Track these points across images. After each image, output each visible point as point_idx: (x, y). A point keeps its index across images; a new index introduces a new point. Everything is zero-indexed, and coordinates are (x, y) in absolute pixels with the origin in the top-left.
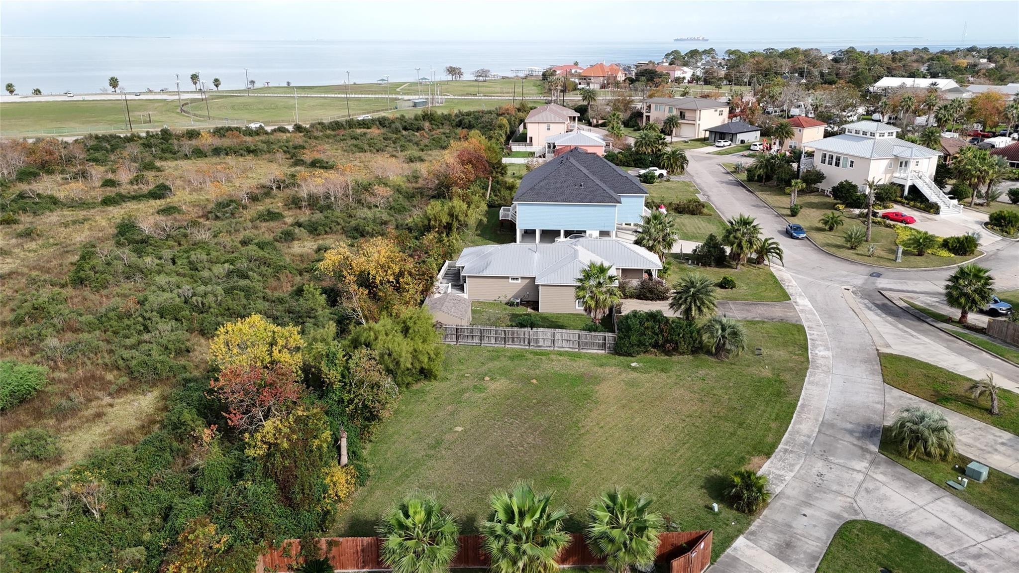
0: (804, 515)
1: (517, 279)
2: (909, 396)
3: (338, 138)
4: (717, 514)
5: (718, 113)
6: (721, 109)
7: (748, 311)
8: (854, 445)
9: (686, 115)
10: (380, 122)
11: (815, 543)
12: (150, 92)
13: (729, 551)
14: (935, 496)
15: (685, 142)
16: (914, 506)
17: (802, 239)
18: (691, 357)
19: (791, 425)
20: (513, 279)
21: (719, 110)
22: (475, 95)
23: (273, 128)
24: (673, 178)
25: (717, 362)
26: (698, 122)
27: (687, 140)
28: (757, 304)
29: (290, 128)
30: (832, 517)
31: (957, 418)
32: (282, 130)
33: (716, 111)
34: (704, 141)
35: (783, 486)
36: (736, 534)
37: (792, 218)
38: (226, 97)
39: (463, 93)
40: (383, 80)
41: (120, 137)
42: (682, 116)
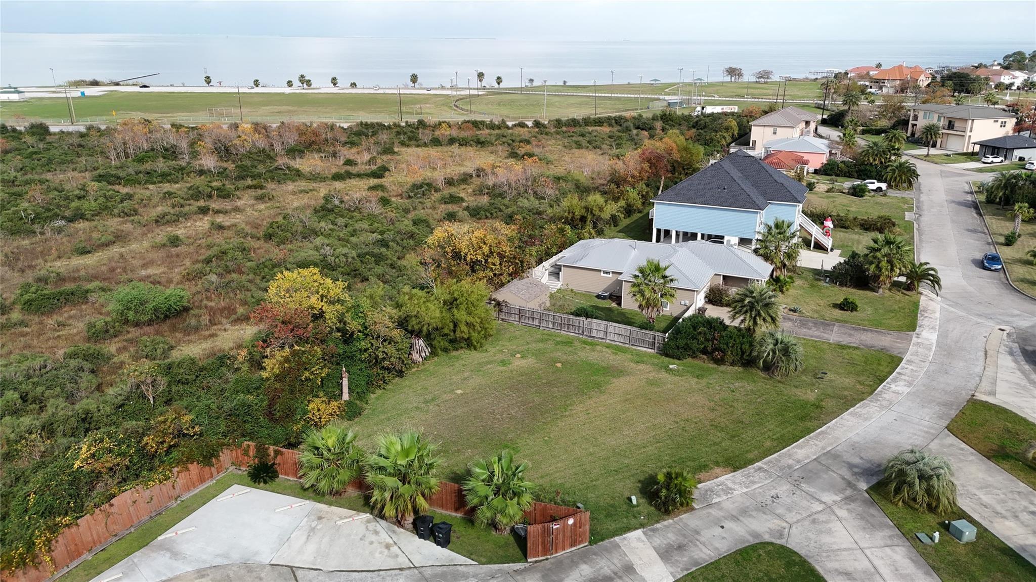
0: (722, 527)
1: (608, 273)
2: (963, 445)
3: (566, 135)
4: (634, 506)
5: (999, 123)
6: (1004, 120)
7: (850, 335)
8: (843, 479)
9: (956, 125)
10: (616, 120)
11: (709, 552)
12: (443, 88)
13: (617, 539)
14: (889, 542)
15: (948, 155)
16: (855, 546)
17: (996, 270)
18: (741, 369)
19: (788, 448)
20: (605, 272)
21: (1000, 121)
22: (743, 97)
23: (514, 123)
24: (892, 193)
25: (764, 378)
26: (968, 134)
27: (949, 153)
28: (867, 330)
29: (530, 124)
30: (750, 535)
31: (1000, 478)
32: (522, 125)
33: (997, 121)
34: (972, 156)
35: (725, 498)
36: (637, 526)
37: (1005, 248)
38: (501, 93)
39: (731, 94)
40: (656, 80)
41: (384, 125)
42: (951, 126)
